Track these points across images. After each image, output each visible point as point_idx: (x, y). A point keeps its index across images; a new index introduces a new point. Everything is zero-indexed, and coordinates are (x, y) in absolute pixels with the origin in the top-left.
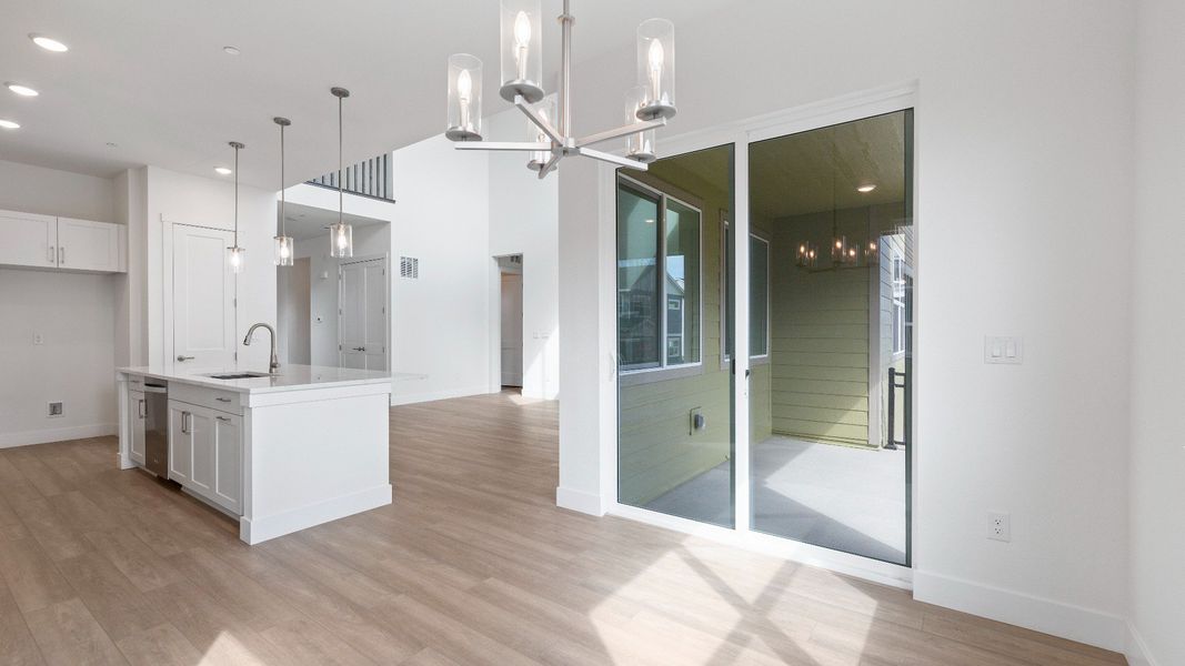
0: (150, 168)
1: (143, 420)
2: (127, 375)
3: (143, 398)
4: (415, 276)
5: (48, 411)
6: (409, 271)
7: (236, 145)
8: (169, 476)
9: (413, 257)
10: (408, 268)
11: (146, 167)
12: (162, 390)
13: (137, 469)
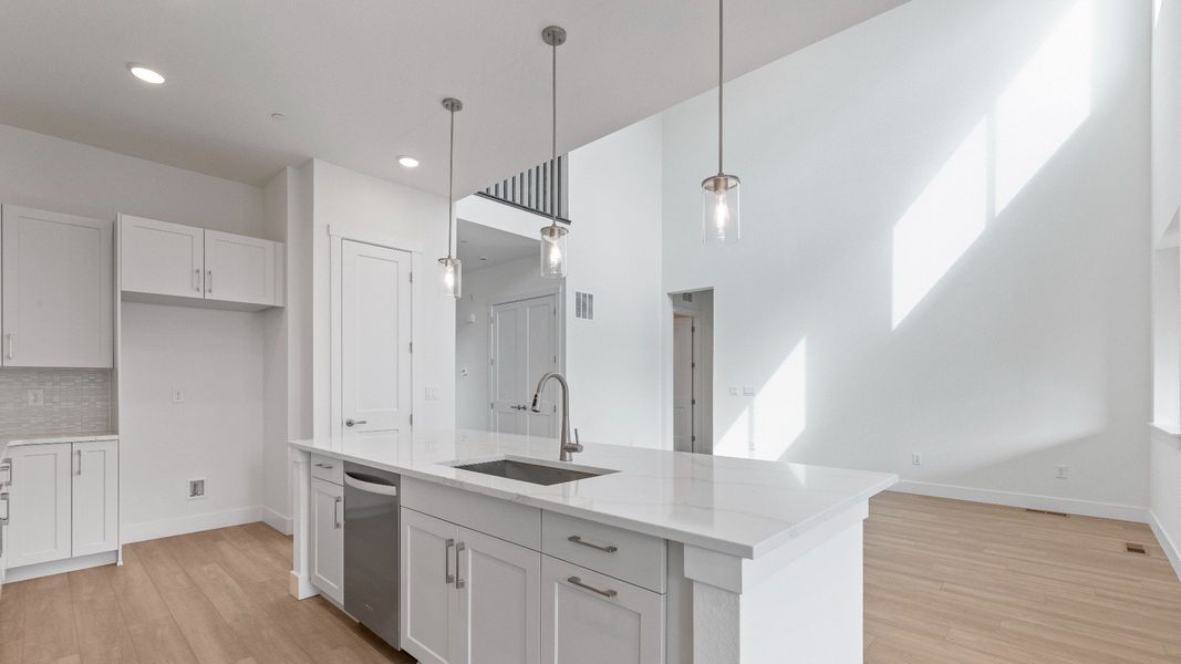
0: (316, 163)
1: (341, 531)
2: (308, 454)
3: (342, 494)
4: (591, 317)
5: (188, 490)
6: (584, 309)
7: (452, 105)
8: (404, 646)
9: (588, 293)
10: (584, 305)
11: (310, 161)
12: (389, 490)
13: (320, 599)
